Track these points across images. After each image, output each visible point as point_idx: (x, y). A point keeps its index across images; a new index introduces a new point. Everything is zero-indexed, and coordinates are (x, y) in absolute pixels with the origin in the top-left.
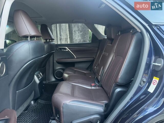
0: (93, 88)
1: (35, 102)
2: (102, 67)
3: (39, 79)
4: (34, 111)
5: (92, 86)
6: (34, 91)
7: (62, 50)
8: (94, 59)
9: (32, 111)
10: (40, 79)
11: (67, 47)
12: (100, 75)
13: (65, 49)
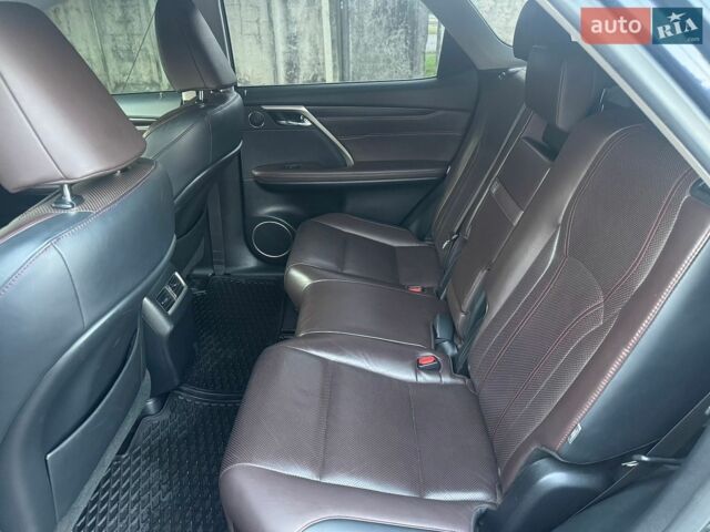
0: (425, 378)
1: (160, 407)
2: (481, 276)
3: (170, 312)
4: (156, 453)
5: (423, 369)
6: (147, 372)
7: (284, 122)
8: (444, 176)
9: (150, 452)
10: (174, 313)
11: (305, 105)
12: (466, 306)
13: (297, 116)
